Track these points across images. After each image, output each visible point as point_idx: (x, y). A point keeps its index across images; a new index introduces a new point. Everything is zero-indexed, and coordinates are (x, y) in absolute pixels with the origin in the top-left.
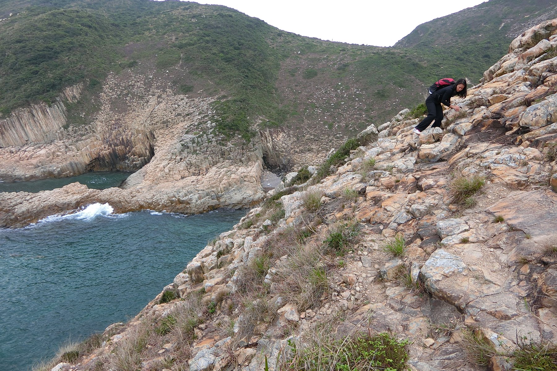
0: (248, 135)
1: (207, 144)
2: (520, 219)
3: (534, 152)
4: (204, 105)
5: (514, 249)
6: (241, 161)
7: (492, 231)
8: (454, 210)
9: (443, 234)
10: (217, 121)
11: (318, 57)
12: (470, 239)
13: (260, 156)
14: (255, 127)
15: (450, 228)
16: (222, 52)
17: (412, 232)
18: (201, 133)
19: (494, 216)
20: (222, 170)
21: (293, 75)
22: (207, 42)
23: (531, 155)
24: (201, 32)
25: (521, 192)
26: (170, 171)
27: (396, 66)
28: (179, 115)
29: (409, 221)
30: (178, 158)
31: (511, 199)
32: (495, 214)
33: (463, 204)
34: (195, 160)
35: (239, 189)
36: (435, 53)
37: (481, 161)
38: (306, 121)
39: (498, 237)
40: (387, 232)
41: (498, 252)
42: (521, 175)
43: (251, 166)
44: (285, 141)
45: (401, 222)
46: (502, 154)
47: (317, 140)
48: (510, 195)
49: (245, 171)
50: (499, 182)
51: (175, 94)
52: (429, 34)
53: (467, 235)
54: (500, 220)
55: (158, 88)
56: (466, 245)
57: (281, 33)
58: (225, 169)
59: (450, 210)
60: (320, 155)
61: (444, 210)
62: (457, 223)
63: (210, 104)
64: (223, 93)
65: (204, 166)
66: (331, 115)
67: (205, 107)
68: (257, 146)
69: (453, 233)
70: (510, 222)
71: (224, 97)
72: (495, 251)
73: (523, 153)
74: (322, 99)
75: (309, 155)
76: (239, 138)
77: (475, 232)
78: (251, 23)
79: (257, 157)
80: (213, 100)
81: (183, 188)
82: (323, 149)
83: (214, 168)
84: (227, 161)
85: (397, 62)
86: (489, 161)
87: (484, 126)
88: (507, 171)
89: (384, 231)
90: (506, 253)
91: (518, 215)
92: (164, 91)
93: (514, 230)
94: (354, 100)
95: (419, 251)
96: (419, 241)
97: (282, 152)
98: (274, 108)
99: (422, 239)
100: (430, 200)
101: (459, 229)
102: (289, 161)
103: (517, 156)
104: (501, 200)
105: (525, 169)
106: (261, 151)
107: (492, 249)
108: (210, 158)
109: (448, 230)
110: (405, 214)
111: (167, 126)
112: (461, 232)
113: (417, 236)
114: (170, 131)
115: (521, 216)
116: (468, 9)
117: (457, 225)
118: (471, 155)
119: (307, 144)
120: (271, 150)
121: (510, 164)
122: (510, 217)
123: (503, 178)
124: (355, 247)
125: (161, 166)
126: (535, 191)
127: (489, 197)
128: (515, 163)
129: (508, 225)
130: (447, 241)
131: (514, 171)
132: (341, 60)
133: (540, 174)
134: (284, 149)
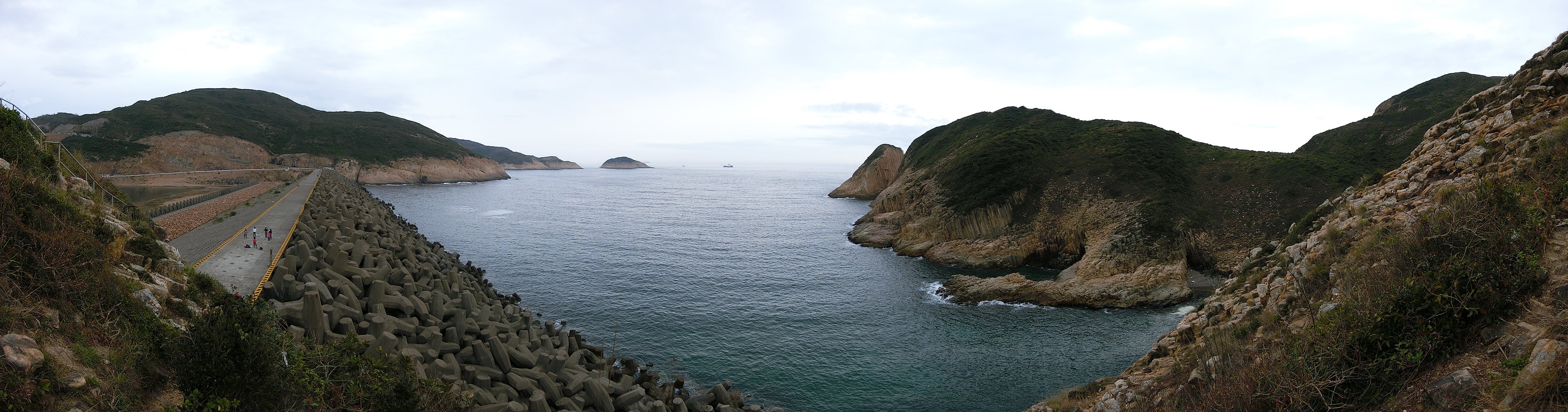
0: (1173, 235)
1: (1135, 244)
4: (1132, 208)
6: (1167, 259)
10: (1143, 223)
11: (1231, 163)
13: (1184, 254)
14: (1178, 228)
16: (1146, 161)
18: (1130, 233)
20: (1149, 269)
21: (1210, 180)
22: (1133, 152)
24: (1127, 144)
26: (1100, 268)
27: (1301, 169)
28: (1109, 217)
30: (1109, 256)
34: (1124, 259)
35: (1165, 286)
36: (1332, 158)
38: (1225, 221)
43: (1176, 264)
44: (1207, 239)
47: (1237, 238)
49: (1171, 269)
51: (1105, 199)
52: (1324, 143)
55: (1089, 193)
57: (1195, 144)
58: (1152, 267)
60: (1241, 251)
63: (1137, 207)
64: (1148, 197)
65: (1132, 265)
66: (1248, 214)
67: (1133, 210)
68: (1180, 245)
71: (1149, 201)
74: (1238, 199)
75: (1230, 252)
76: (1164, 238)
79: (1182, 255)
80: (1139, 204)
81: (1113, 284)
82: (1244, 246)
83: (1142, 267)
84: (1154, 259)
85: (1302, 166)
92: (1095, 195)
94: (1268, 200)
97: (1205, 250)
98: (1195, 210)
102: (1212, 258)
106: (1185, 250)
108: (1138, 257)
111: (1098, 227)
114: (1101, 231)
116: (1353, 123)
120: (1194, 248)
125: (1093, 263)
132: (1252, 165)
134: (1207, 247)
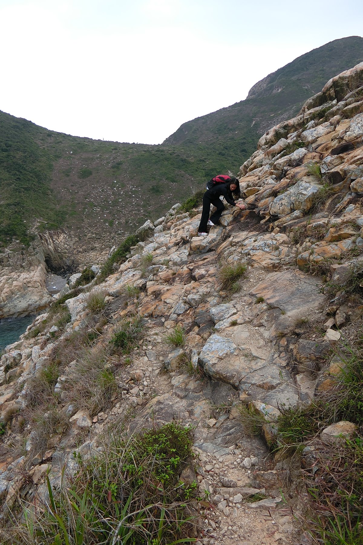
0: (27, 239)
2: (277, 297)
3: (283, 237)
5: (273, 326)
6: (22, 266)
7: (256, 311)
8: (224, 296)
9: (216, 320)
11: (91, 157)
12: (238, 321)
13: (43, 259)
14: (33, 230)
15: (221, 314)
17: (190, 320)
19: (256, 297)
21: (68, 176)
23: (281, 240)
25: (276, 273)
27: (166, 163)
29: (186, 311)
31: (268, 281)
32: (257, 295)
33: (230, 289)
35: (23, 296)
36: (200, 149)
37: (242, 249)
38: (86, 220)
39: (260, 316)
40: (169, 324)
41: (262, 329)
42: (275, 258)
43: (33, 271)
44: (67, 241)
45: (180, 313)
46: (258, 241)
47: (99, 239)
48: (268, 277)
49: (28, 276)
50: (257, 266)
52: (193, 132)
53: (235, 318)
54: (261, 300)
56: (236, 327)
57: (51, 134)
58: (5, 277)
59: (220, 296)
60: (104, 252)
61: (215, 296)
62: (227, 308)
66: (110, 213)
68: (37, 249)
69: (224, 318)
70: (269, 302)
72: (259, 329)
73: (274, 239)
74: (100, 197)
75: (92, 254)
76: (17, 243)
77: (242, 315)
78: (18, 124)
79: (39, 261)
82: (107, 247)
84: (7, 268)
85: (167, 159)
86: (248, 248)
87: (242, 217)
88: (264, 256)
89: (166, 323)
90: (268, 329)
91: (274, 295)
93: (272, 308)
94: (130, 197)
95: (197, 338)
96: (196, 329)
97: (65, 253)
98: (51, 210)
99: (199, 327)
100: (203, 289)
101: (229, 313)
102: (73, 262)
103: (270, 242)
104: (261, 282)
105: (277, 252)
106: (43, 254)
107: (257, 328)
109: (219, 315)
110: (182, 305)
112: (231, 316)
113: (195, 324)
115: (277, 294)
116: (224, 109)
117: (227, 310)
118: (234, 243)
119: (90, 243)
120: (53, 252)
121: (266, 250)
122: (269, 297)
123: (261, 263)
124: (140, 343)
126: (286, 271)
127: (251, 280)
128: (269, 248)
129: (268, 304)
130: (220, 326)
131: (268, 256)
132: (114, 159)
133: (289, 255)
134: (67, 250)
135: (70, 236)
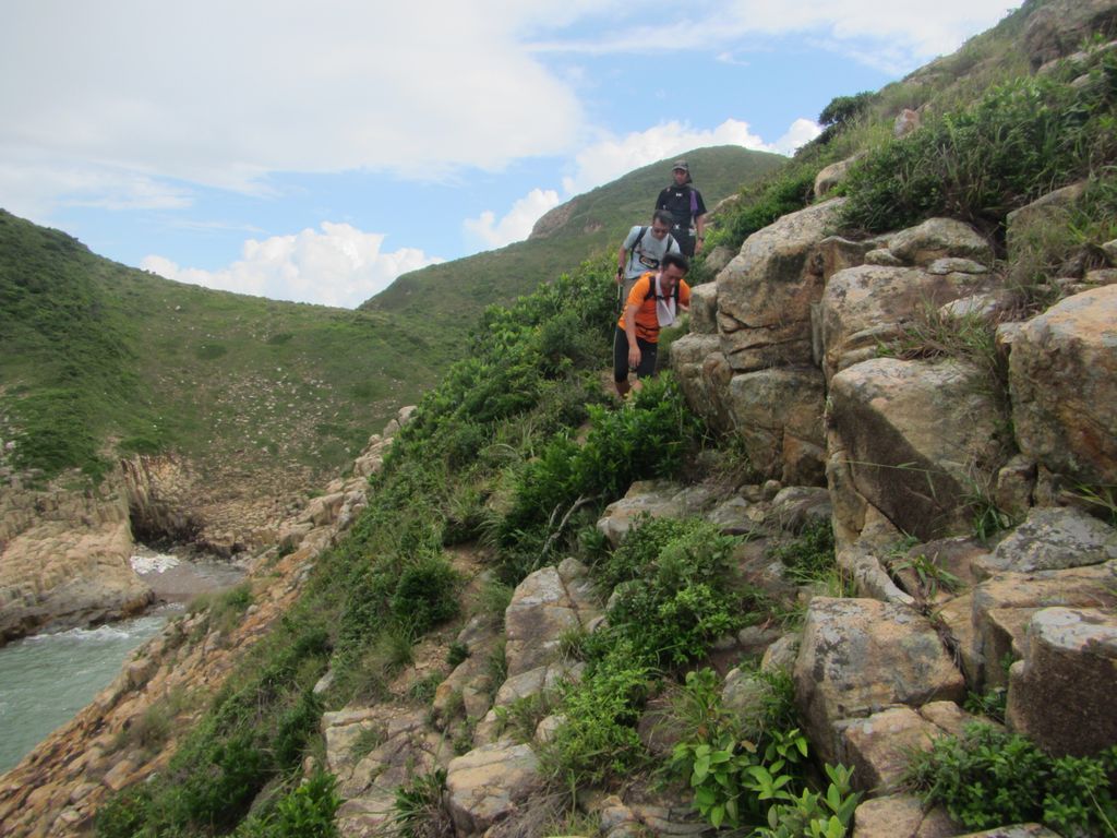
0: (97, 469)
6: (85, 522)
10: (17, 438)
13: (127, 513)
14: (109, 452)
20: (43, 542)
35: (87, 580)
38: (218, 441)
43: (108, 532)
44: (177, 479)
47: (248, 476)
49: (97, 542)
58: (49, 541)
60: (258, 503)
66: (270, 428)
68: (116, 492)
71: (23, 389)
74: (247, 396)
75: (233, 506)
76: (75, 474)
79: (118, 514)
83: (22, 540)
84: (52, 522)
94: (312, 400)
97: (173, 503)
102: (190, 522)
106: (126, 502)
108: (9, 517)
119: (227, 485)
120: (147, 501)
132: (274, 326)
134: (177, 495)
135: (185, 469)
